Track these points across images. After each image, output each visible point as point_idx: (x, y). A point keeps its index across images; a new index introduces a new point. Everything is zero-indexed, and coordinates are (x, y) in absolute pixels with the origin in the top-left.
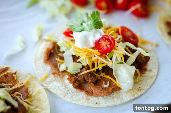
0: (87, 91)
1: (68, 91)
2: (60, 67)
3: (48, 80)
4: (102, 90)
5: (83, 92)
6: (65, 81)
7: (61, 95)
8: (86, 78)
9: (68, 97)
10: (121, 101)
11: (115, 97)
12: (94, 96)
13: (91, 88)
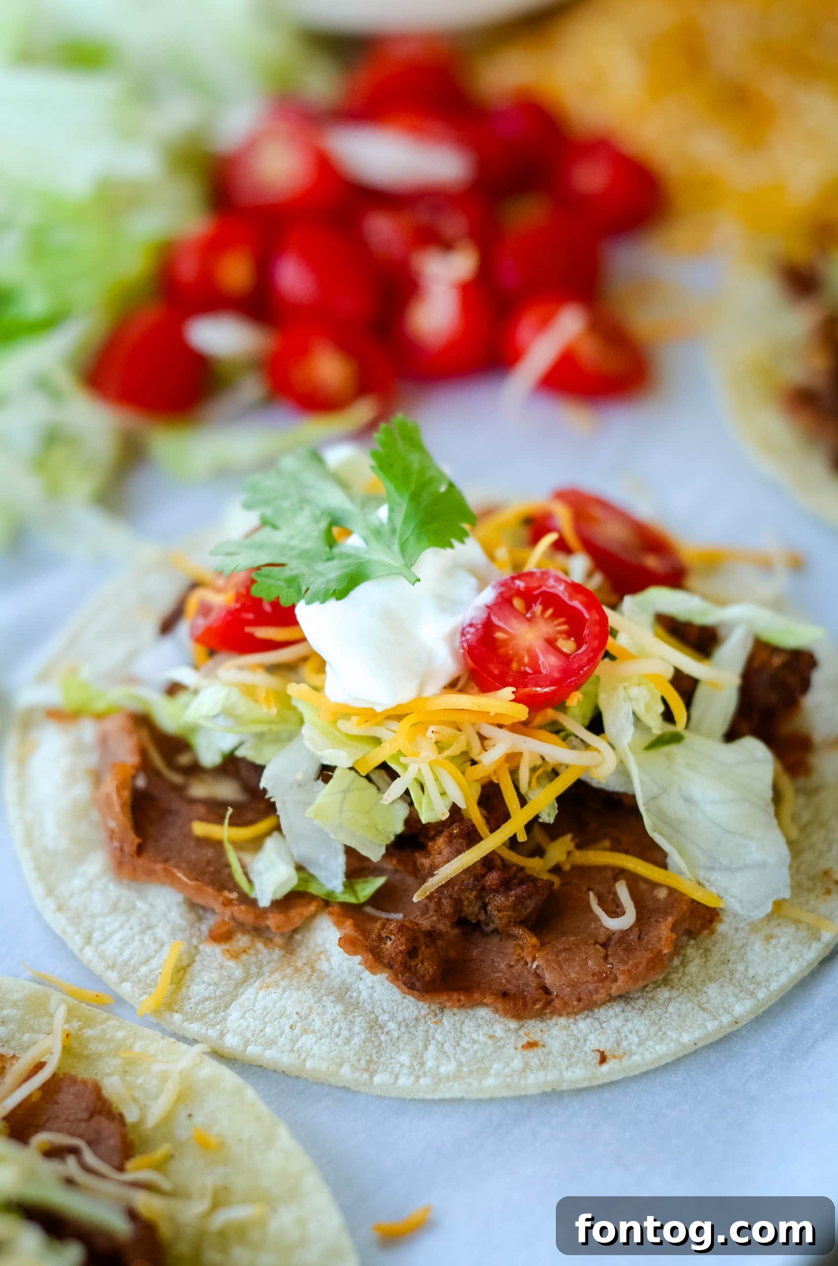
0: (505, 995)
1: (374, 1025)
2: (250, 881)
3: (198, 989)
4: (606, 958)
5: (482, 1004)
6: (324, 966)
7: (341, 1065)
8: (470, 902)
9: (397, 1067)
10: (752, 994)
11: (703, 981)
12: (568, 1014)
13: (526, 963)
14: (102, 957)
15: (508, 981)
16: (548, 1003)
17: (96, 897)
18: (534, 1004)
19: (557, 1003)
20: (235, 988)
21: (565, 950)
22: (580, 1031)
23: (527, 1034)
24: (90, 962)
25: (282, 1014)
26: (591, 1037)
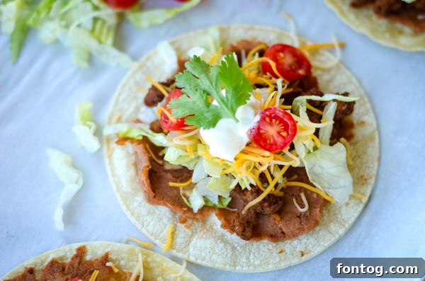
0: (272, 236)
1: (234, 248)
3: (179, 240)
4: (301, 223)
5: (265, 239)
7: (226, 265)
9: (242, 263)
10: (344, 226)
11: (329, 222)
12: (290, 240)
13: (277, 225)
14: (148, 231)
15: (272, 231)
16: (285, 237)
17: (143, 209)
18: (281, 238)
19: (287, 237)
20: (190, 239)
21: (288, 220)
22: (295, 244)
23: (279, 247)
24: (145, 233)
25: (206, 248)
26: (298, 246)
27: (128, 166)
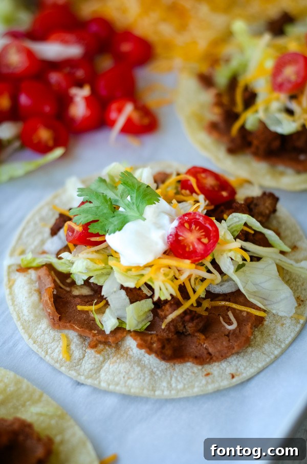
0: (196, 357)
1: (152, 373)
2: (102, 325)
4: (229, 340)
5: (188, 361)
6: (131, 353)
7: (143, 390)
8: (180, 326)
9: (163, 388)
11: (262, 343)
12: (218, 361)
13: (202, 345)
14: (53, 359)
15: (196, 352)
16: (211, 358)
17: (46, 336)
18: (206, 359)
19: (214, 358)
20: (101, 364)
21: (215, 339)
22: (223, 367)
23: (205, 370)
24: (49, 361)
25: (120, 373)
26: (227, 369)
27: (30, 292)
